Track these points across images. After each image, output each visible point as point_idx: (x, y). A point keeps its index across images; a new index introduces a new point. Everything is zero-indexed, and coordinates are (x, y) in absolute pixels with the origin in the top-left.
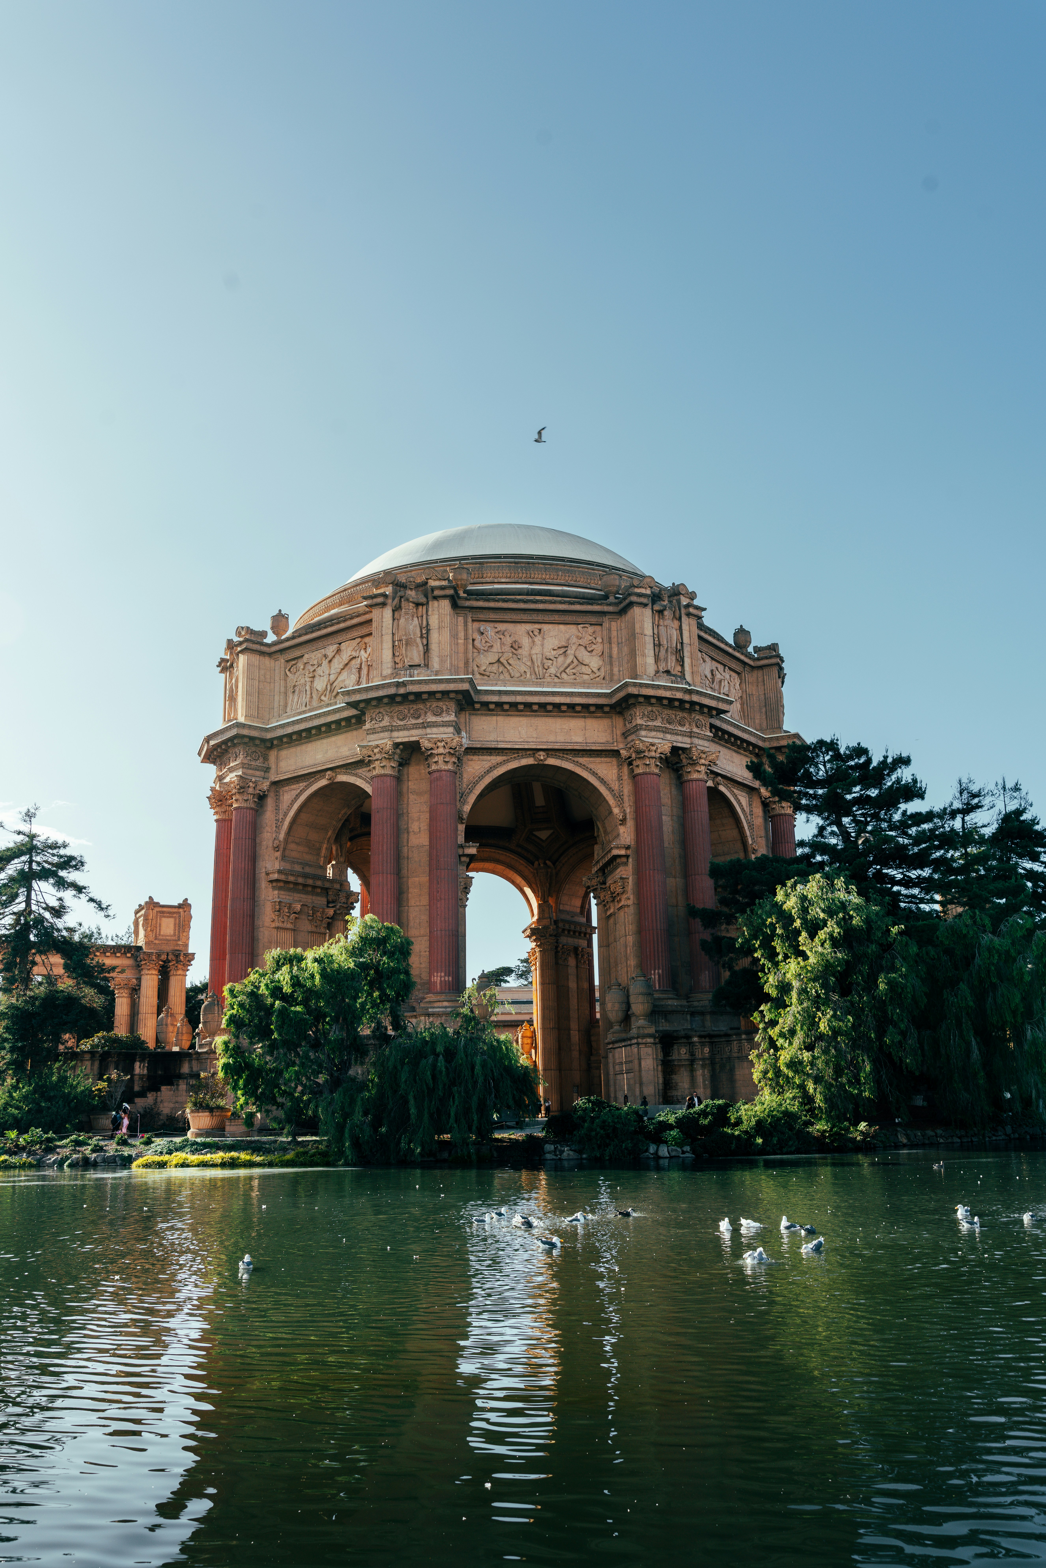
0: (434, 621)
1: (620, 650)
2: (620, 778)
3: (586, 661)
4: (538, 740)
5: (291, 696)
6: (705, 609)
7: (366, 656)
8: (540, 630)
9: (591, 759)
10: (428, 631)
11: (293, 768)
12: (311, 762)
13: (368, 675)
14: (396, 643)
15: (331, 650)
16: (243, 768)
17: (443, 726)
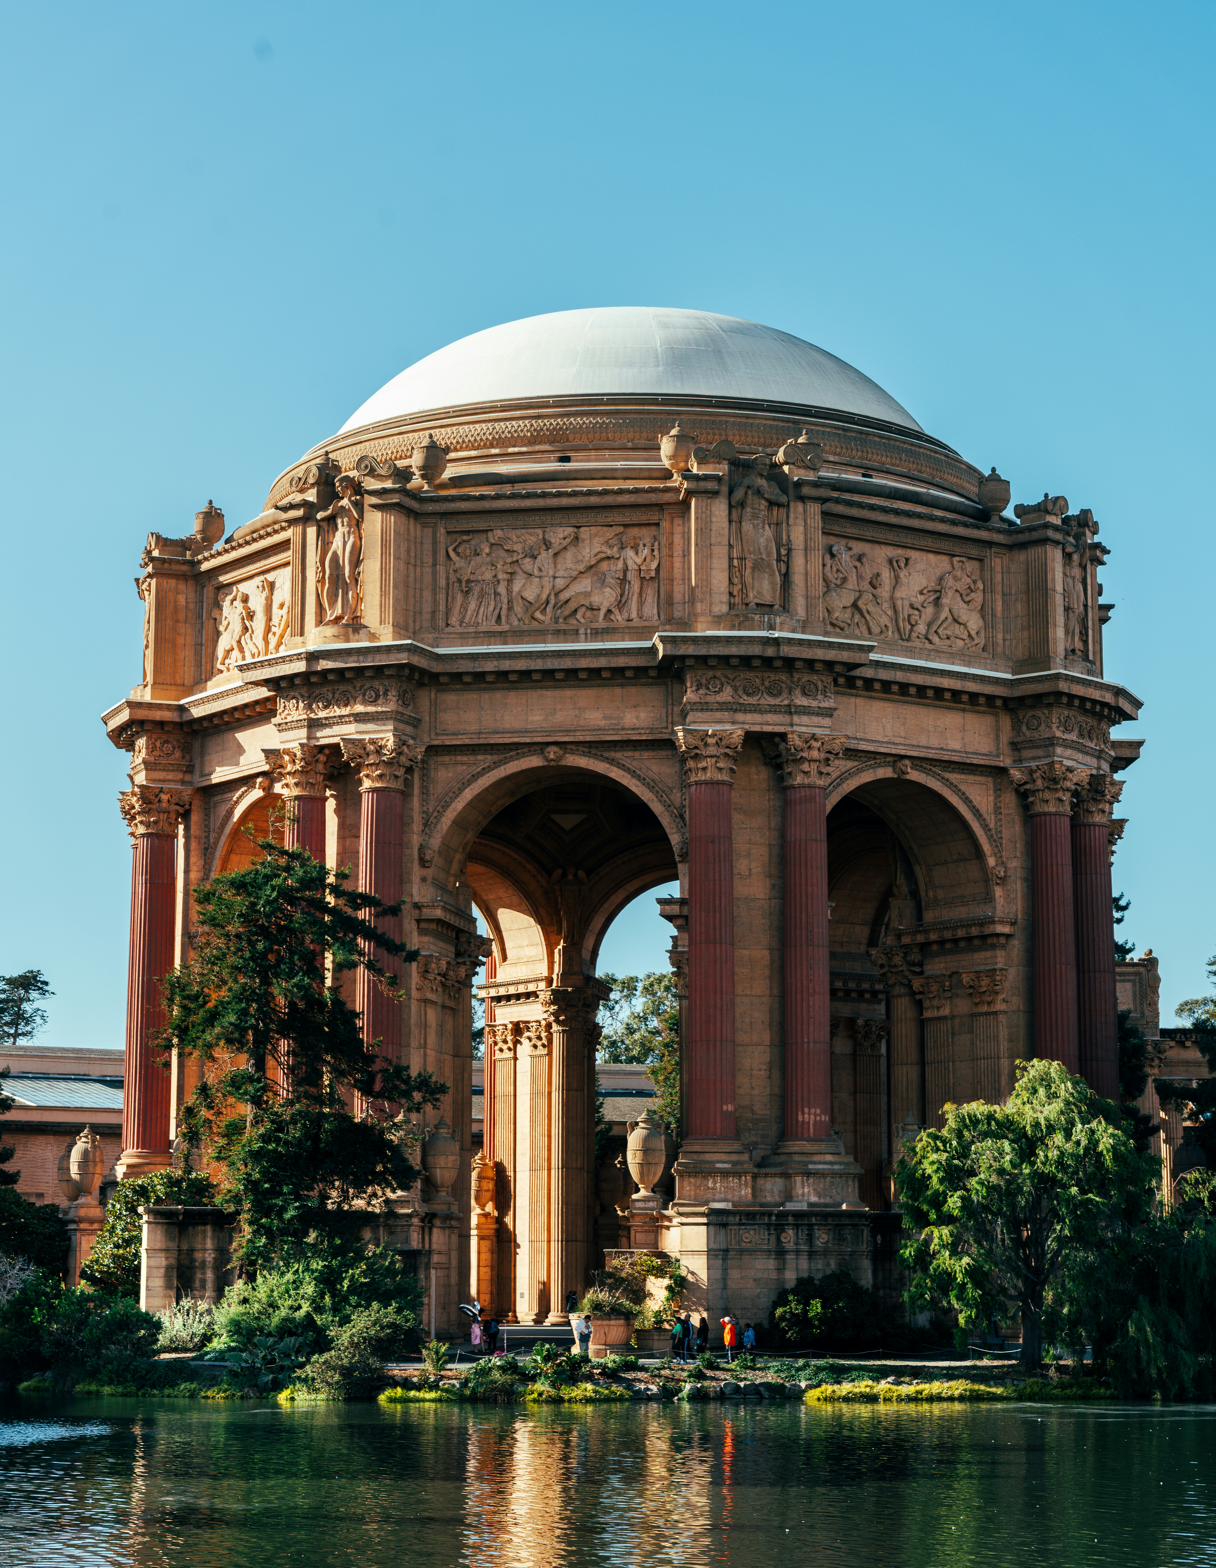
0: (797, 536)
1: (1006, 605)
2: (997, 810)
3: (963, 618)
4: (907, 742)
5: (459, 598)
6: (1108, 552)
7: (639, 561)
8: (907, 560)
9: (963, 777)
10: (789, 550)
11: (474, 728)
12: (518, 725)
13: (640, 594)
14: (735, 562)
15: (559, 535)
16: (396, 719)
17: (818, 714)
